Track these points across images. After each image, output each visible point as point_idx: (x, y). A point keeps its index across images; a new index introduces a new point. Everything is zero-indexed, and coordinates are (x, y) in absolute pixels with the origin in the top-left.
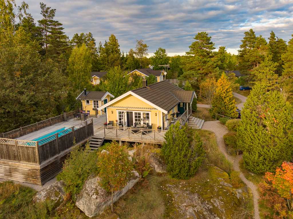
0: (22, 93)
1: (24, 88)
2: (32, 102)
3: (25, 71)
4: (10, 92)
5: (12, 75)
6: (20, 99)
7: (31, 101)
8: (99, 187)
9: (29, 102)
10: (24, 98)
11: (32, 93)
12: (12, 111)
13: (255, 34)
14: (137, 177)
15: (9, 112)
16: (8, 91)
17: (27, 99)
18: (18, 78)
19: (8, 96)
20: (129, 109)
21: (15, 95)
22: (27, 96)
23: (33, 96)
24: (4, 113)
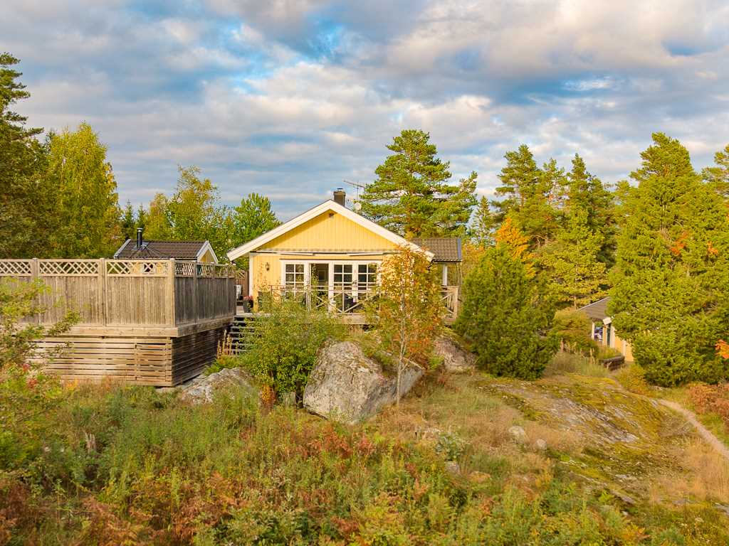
13: (533, 158)
20: (318, 256)
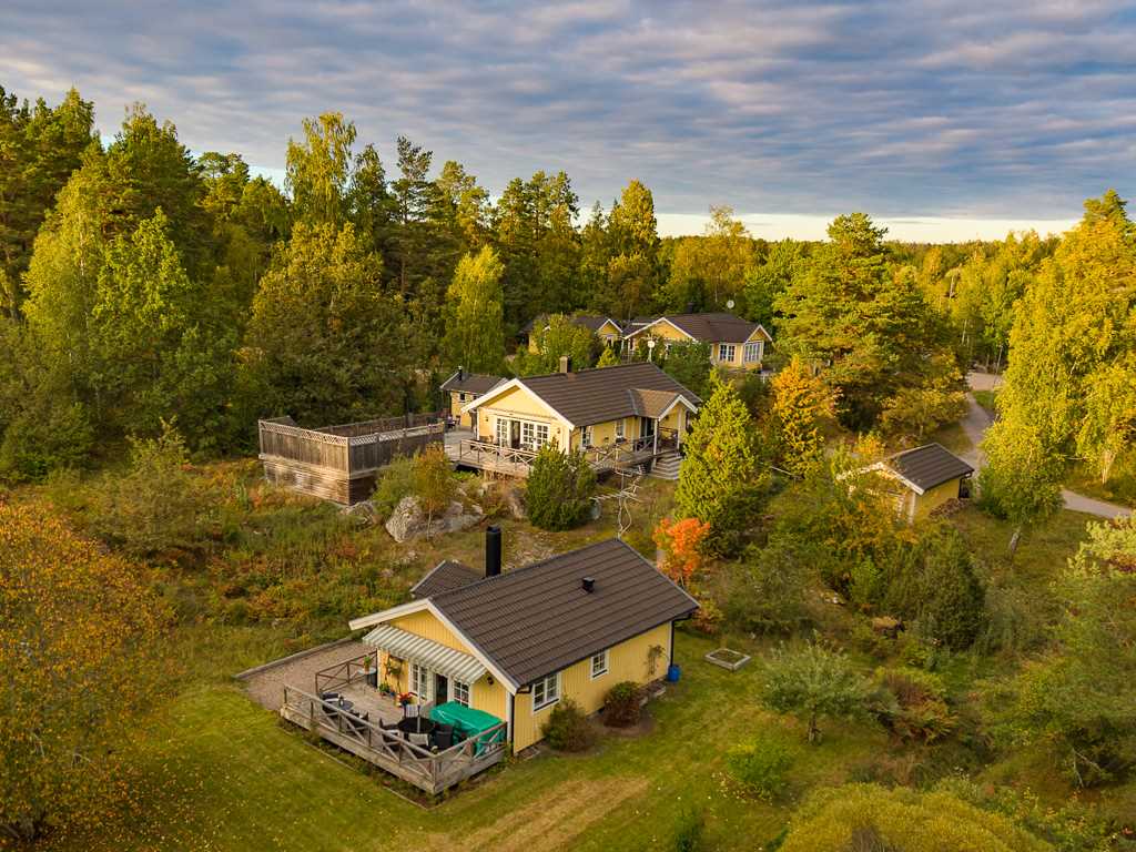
0: (338, 364)
1: (343, 354)
2: (356, 385)
3: (349, 318)
4: (319, 361)
5: (324, 323)
6: (334, 375)
7: (353, 383)
8: (416, 507)
9: (349, 385)
10: (342, 374)
11: (357, 366)
12: (320, 398)
14: (478, 514)
15: (314, 400)
16: (316, 357)
17: (346, 376)
18: (335, 333)
19: (316, 367)
20: (515, 415)
21: (326, 367)
22: (348, 371)
23: (358, 372)
24: (306, 401)
